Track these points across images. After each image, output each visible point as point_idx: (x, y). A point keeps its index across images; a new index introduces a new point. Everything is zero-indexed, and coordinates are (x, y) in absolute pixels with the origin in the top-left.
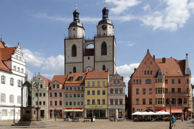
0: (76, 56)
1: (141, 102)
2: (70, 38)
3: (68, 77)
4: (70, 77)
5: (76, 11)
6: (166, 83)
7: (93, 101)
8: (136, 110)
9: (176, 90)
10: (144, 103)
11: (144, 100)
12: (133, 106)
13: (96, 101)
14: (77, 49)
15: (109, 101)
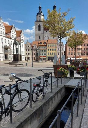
0: (40, 30)
1: (71, 54)
2: (37, 21)
3: (39, 42)
4: (40, 43)
5: (40, 6)
6: (82, 46)
7: (51, 53)
8: (68, 57)
9: (86, 49)
10: (72, 54)
11: (72, 53)
12: (67, 56)
13: (52, 53)
14: (41, 27)
15: (57, 53)
